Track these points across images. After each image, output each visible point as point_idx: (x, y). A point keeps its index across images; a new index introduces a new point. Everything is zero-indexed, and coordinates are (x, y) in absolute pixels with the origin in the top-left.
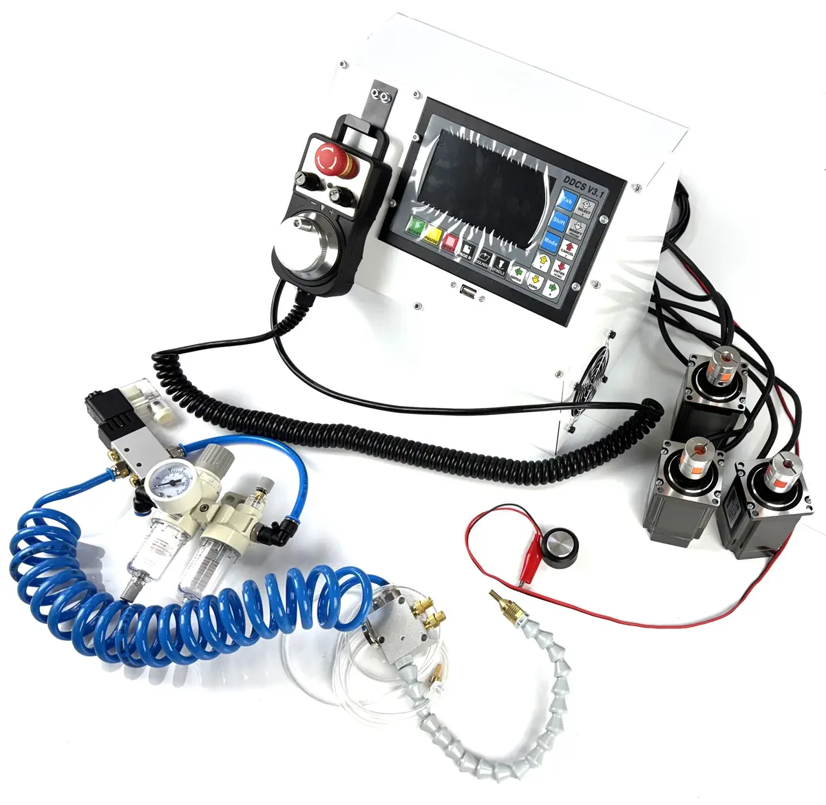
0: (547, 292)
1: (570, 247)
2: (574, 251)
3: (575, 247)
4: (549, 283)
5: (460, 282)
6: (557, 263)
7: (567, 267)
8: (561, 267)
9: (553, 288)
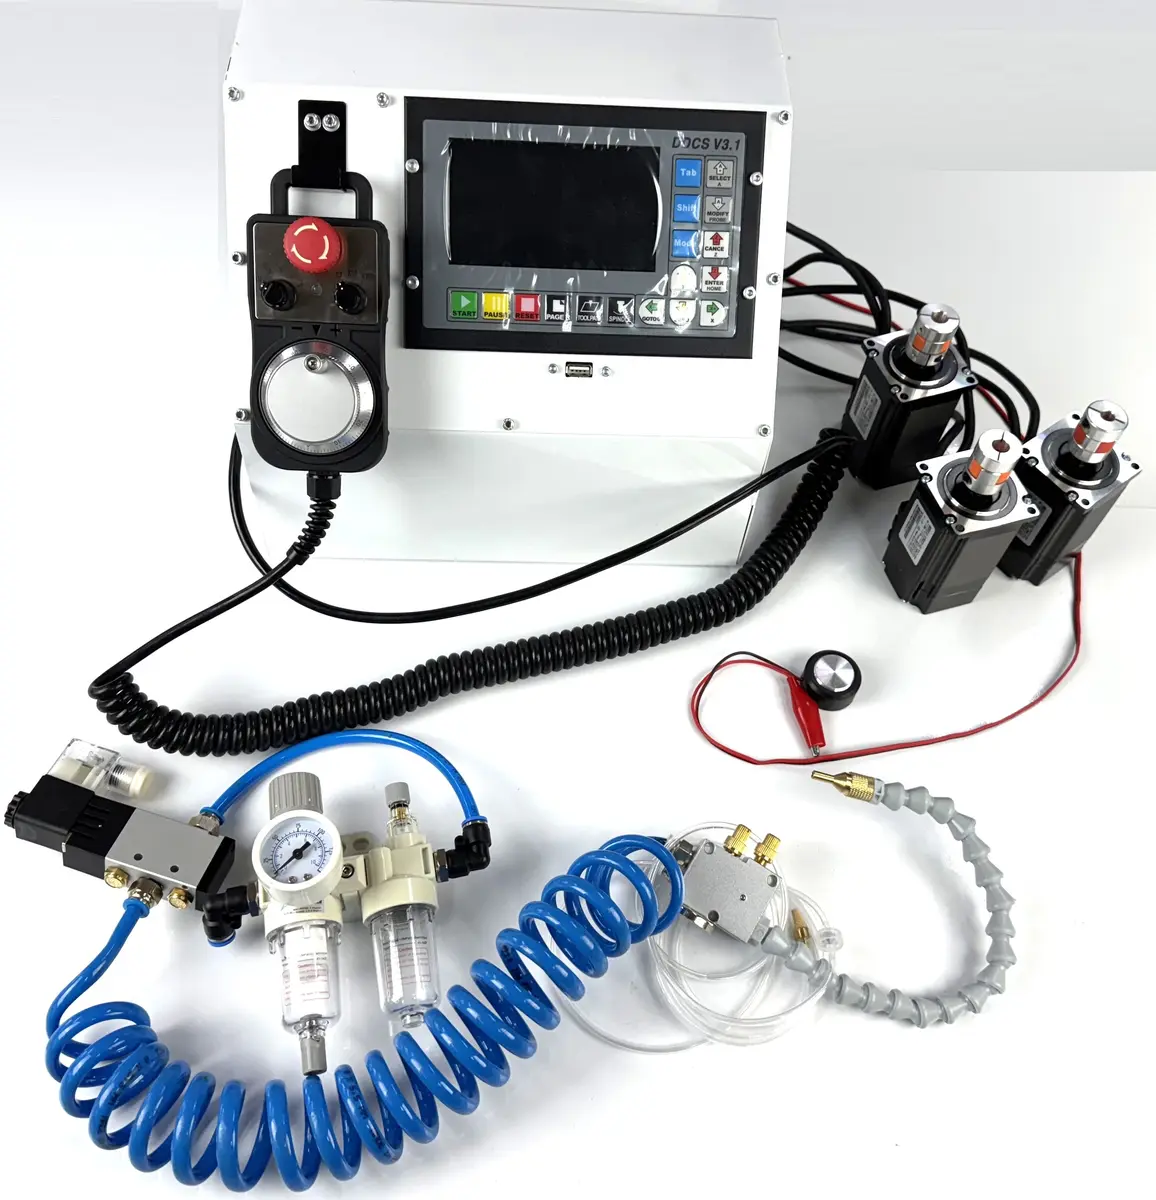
0: (706, 320)
1: (717, 239)
2: (725, 243)
3: (726, 236)
4: (704, 304)
5: (561, 359)
6: (707, 270)
7: (724, 271)
8: (715, 273)
9: (712, 309)
